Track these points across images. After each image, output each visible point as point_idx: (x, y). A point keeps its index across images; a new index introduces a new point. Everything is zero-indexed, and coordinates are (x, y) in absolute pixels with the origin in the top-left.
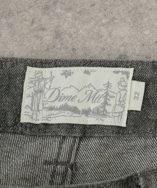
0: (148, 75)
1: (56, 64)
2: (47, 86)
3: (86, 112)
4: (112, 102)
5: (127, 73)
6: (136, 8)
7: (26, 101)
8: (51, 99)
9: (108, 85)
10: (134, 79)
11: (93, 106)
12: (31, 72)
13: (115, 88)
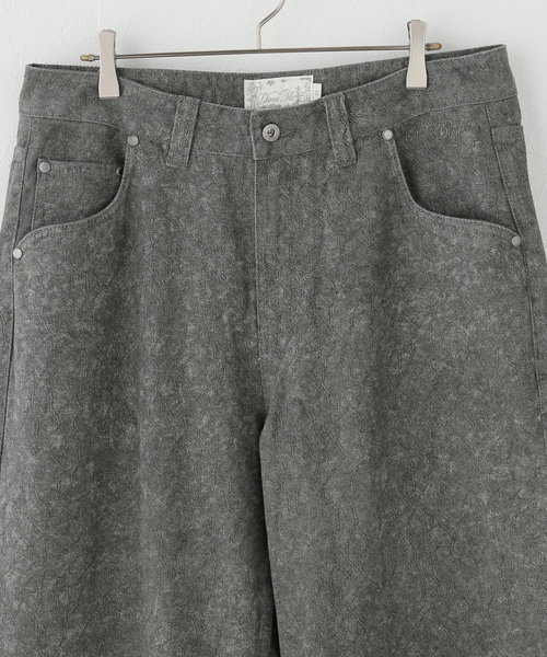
0: (323, 79)
2: (259, 92)
5: (310, 79)
9: (298, 88)
10: (314, 82)
11: (290, 103)
13: (302, 90)
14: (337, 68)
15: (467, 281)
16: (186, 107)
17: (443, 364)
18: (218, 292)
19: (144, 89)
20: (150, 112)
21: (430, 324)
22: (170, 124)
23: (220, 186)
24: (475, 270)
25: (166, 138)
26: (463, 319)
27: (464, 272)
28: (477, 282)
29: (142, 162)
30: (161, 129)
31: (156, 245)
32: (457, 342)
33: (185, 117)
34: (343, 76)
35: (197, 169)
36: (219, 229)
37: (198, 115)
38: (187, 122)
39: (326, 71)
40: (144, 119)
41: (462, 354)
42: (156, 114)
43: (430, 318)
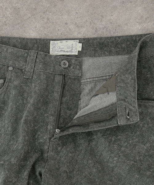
0: (83, 42)
1: (58, 40)
2: (56, 46)
3: (67, 52)
4: (74, 49)
5: (77, 41)
6: (68, 11)
7: (51, 50)
8: (58, 49)
9: (72, 44)
10: (79, 43)
11: (69, 50)
12: (51, 42)
13: (74, 45)
14: (88, 38)
15: (146, 126)
16: (32, 54)
17: (133, 162)
18: (36, 126)
19: (16, 49)
20: (18, 57)
21: (126, 146)
22: (26, 61)
23: (44, 83)
24: (150, 121)
25: (24, 67)
26: (142, 142)
27: (144, 122)
28: (151, 125)
29: (14, 76)
30: (22, 64)
31: (18, 107)
32: (139, 153)
33: (32, 58)
34: (91, 41)
35: (35, 77)
36: (41, 100)
37: (37, 57)
38: (32, 59)
39: (84, 39)
40: (16, 60)
41: (141, 157)
42: (20, 58)
43: (126, 143)
